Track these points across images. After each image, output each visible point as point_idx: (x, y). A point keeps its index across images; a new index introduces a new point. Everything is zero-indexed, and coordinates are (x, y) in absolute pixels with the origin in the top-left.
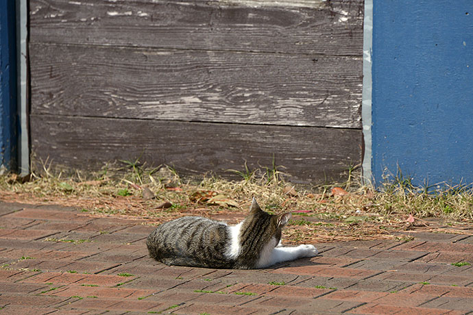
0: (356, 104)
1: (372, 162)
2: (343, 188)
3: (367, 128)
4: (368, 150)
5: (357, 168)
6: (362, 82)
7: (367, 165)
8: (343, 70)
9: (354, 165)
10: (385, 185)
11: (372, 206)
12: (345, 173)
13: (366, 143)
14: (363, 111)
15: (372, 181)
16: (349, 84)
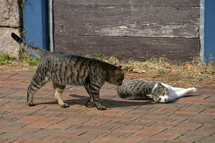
0: (197, 27)
1: (204, 52)
2: (191, 64)
3: (202, 37)
4: (202, 47)
5: (197, 55)
6: (199, 18)
7: (202, 54)
8: (191, 13)
9: (196, 54)
10: (210, 62)
11: (205, 72)
12: (192, 57)
13: (201, 44)
14: (200, 30)
15: (205, 61)
16: (193, 19)
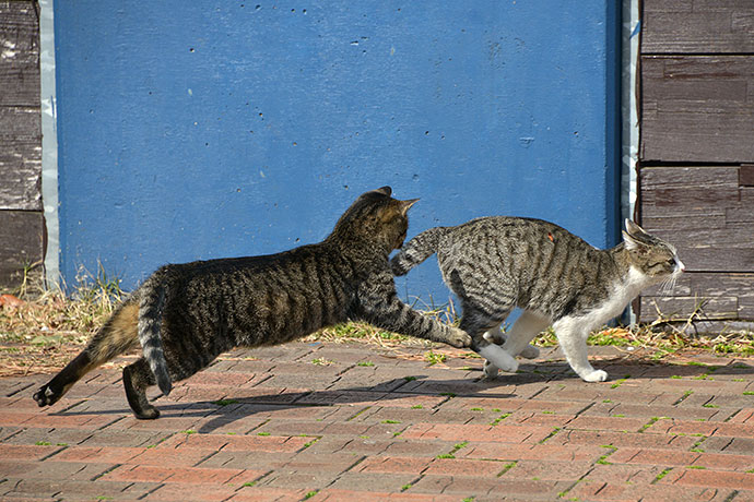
0: (33, 176)
1: (60, 258)
2: (16, 295)
3: (50, 209)
4: (53, 240)
5: (37, 266)
6: (40, 145)
7: (52, 262)
8: (12, 127)
9: (32, 262)
10: (81, 289)
11: (64, 321)
12: (18, 274)
13: (49, 232)
14: (43, 185)
15: (61, 285)
16: (20, 146)
